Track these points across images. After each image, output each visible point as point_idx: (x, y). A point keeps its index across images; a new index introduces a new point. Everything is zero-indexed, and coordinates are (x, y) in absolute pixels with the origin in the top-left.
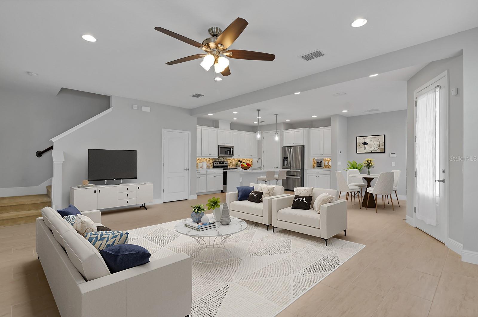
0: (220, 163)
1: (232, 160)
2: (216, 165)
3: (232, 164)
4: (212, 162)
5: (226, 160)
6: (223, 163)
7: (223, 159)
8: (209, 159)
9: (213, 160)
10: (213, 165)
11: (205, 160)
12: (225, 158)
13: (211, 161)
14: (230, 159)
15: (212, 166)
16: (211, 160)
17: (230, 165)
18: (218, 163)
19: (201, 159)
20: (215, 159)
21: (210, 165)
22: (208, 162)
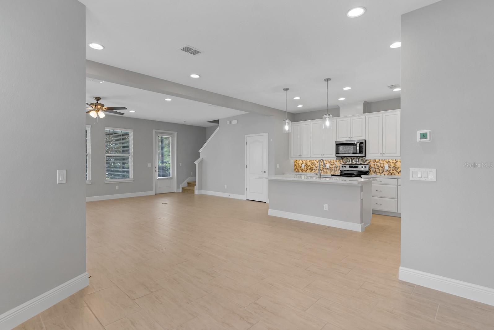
0: (350, 167)
3: (381, 169)
6: (357, 167)
8: (334, 161)
11: (327, 162)
17: (377, 170)
18: (348, 166)
21: (335, 169)
22: (333, 165)
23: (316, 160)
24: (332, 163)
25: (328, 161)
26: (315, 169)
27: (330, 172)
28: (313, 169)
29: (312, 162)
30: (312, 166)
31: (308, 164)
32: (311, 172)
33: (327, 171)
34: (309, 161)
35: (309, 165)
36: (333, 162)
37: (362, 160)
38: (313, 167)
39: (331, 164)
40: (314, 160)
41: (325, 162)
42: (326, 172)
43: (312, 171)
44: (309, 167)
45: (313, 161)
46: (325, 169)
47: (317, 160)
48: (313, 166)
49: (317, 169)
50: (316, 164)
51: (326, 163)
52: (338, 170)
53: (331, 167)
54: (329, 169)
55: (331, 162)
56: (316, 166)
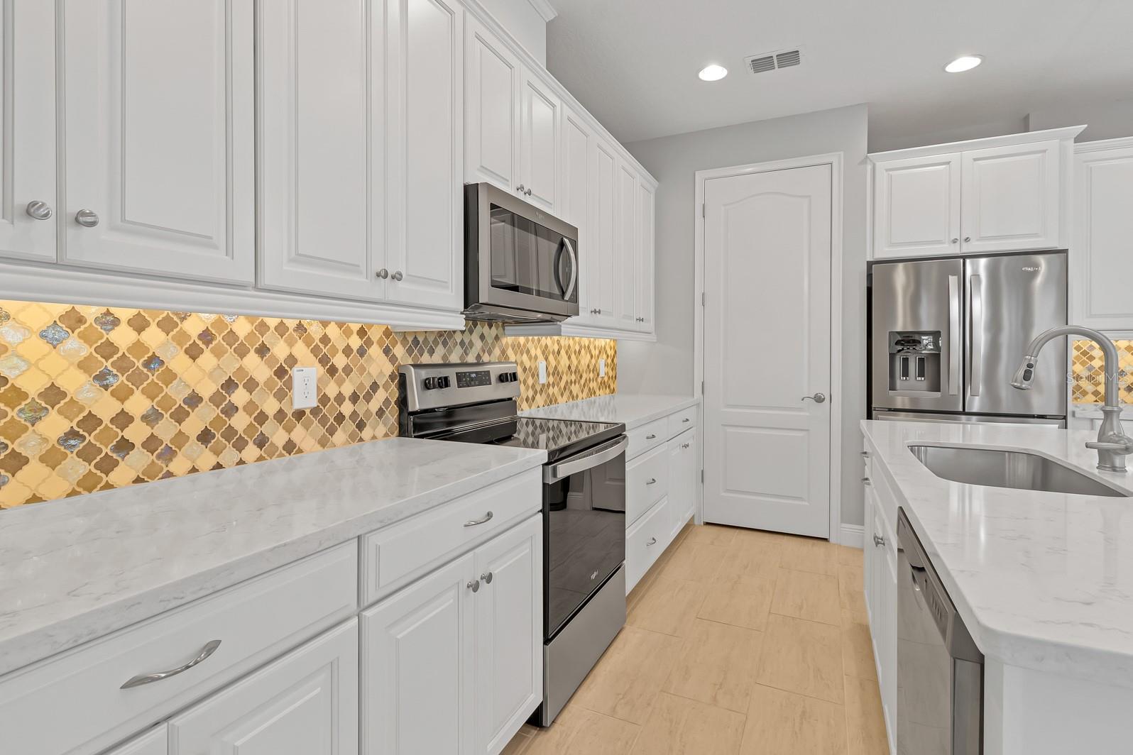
1: (533, 352)
2: (437, 399)
4: (389, 369)
5: (497, 352)
7: (478, 344)
8: (355, 342)
9: (399, 351)
10: (403, 402)
11: (300, 350)
12: (494, 331)
13: (379, 366)
14: (522, 340)
15: (392, 416)
16: (375, 351)
19: (242, 328)
20: (416, 341)
21: (361, 408)
22: (348, 371)
23: (167, 325)
24: (340, 361)
25: (308, 341)
26: (151, 443)
27: (323, 443)
28: (125, 446)
29: (108, 349)
30: (106, 408)
31: (33, 385)
32: (88, 484)
33: (298, 434)
34: (50, 336)
35: (54, 394)
36: (347, 351)
37: (482, 337)
38: (123, 419)
39: (332, 371)
40: (139, 324)
41: (280, 351)
42: (290, 447)
43: (108, 465)
44: (55, 425)
45: (123, 337)
46: (280, 415)
47: (193, 327)
48: (122, 395)
49: (181, 438)
50: (170, 376)
51: (292, 360)
52: (380, 413)
53: (332, 390)
54: (315, 411)
55: (334, 351)
56: (167, 401)
